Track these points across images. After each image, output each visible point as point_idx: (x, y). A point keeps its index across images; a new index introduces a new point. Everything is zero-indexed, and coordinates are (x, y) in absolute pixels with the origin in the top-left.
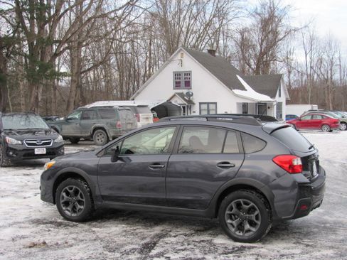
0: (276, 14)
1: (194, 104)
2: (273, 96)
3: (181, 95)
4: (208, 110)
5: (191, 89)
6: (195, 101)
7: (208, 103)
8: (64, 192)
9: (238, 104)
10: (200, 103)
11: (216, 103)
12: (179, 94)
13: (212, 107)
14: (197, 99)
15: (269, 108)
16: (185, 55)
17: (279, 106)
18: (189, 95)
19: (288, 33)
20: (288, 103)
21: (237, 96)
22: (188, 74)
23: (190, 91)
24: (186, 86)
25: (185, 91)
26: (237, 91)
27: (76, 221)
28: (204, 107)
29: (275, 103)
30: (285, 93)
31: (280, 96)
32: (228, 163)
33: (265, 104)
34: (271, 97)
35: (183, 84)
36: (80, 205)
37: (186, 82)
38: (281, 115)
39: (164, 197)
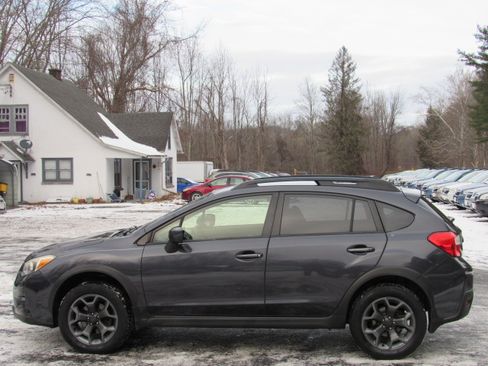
0: (147, 13)
1: (33, 160)
2: (161, 148)
3: (12, 145)
4: (58, 171)
5: (27, 134)
6: (34, 156)
7: (57, 160)
8: (75, 306)
9: (108, 160)
10: (44, 160)
11: (71, 160)
12: (8, 143)
13: (64, 165)
14: (38, 153)
15: (154, 167)
16: (16, 78)
17: (169, 162)
18: (26, 145)
19: (163, 46)
20: (181, 158)
21: (107, 147)
22: (23, 109)
23: (27, 138)
24: (18, 130)
25: (17, 139)
26: (106, 140)
27: (101, 352)
28: (51, 165)
29: (163, 160)
30: (177, 144)
31: (169, 147)
32: (364, 246)
33: (150, 160)
34: (159, 150)
35: (13, 126)
36: (107, 325)
37: (18, 123)
38: (171, 178)
39: (262, 302)
